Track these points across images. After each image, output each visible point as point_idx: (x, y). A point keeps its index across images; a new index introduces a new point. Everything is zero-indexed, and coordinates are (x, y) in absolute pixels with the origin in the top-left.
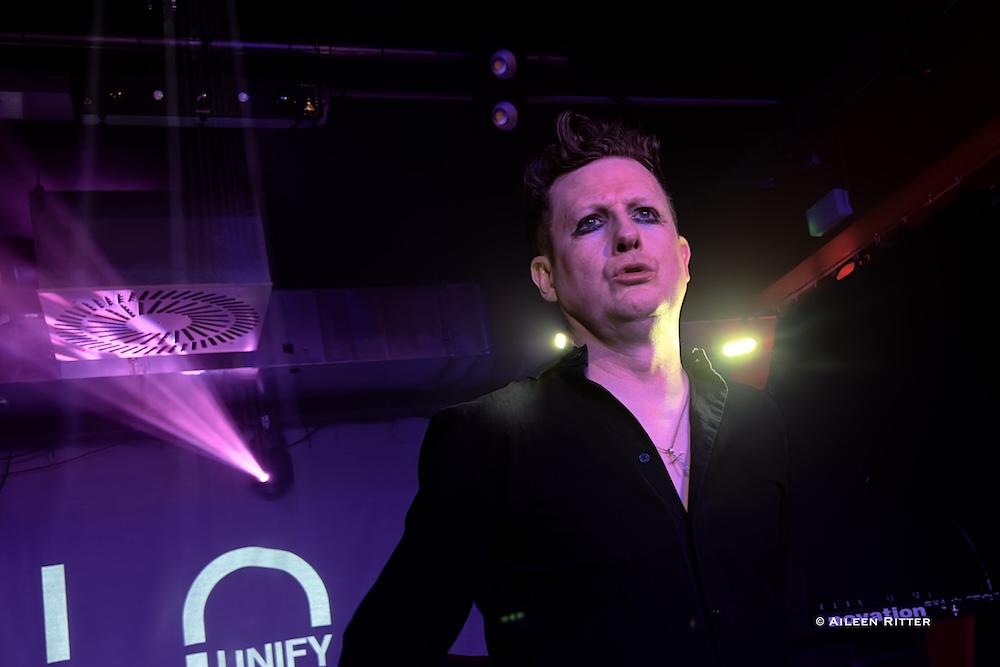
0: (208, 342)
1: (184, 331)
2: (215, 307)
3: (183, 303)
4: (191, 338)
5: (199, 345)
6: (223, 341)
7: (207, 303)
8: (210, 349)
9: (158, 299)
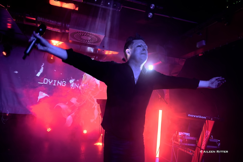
0: (92, 43)
1: (89, 40)
2: (95, 37)
3: (91, 35)
4: (90, 41)
5: (91, 43)
6: (95, 43)
7: (94, 36)
8: (92, 44)
9: (87, 34)
